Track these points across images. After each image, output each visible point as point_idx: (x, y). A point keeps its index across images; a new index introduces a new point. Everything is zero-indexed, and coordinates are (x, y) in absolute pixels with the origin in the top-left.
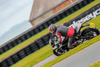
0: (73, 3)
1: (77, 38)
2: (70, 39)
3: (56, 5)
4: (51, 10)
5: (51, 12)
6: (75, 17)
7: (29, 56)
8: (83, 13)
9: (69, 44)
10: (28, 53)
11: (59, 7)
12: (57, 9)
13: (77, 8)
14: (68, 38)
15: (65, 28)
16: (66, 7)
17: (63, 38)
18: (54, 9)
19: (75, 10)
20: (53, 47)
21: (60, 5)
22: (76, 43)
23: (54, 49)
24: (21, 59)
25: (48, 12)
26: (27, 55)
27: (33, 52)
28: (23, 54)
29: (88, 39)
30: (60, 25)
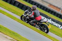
0: (60, 12)
1: (38, 23)
2: (35, 20)
3: (53, 4)
4: (49, 4)
5: (48, 4)
6: (53, 18)
7: (18, 8)
8: (58, 21)
9: (32, 21)
10: (19, 7)
11: (53, 7)
12: (52, 6)
13: (59, 16)
14: (35, 19)
16: (56, 10)
18: (51, 5)
19: (57, 16)
21: (55, 6)
22: (35, 24)
24: (14, 5)
25: (47, 3)
26: (18, 7)
27: (22, 9)
28: (17, 4)
29: (41, 29)
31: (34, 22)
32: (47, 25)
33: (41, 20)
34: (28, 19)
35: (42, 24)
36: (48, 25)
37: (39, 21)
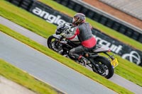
1: (87, 55)
2: (80, 47)
9: (73, 50)
13: (78, 8)
15: (89, 34)
17: (76, 38)
20: (57, 34)
22: (81, 57)
23: (55, 35)
30: (89, 24)
31: (79, 53)
32: (110, 59)
33: (94, 48)
34: (64, 46)
35: (98, 57)
36: (113, 59)
37: (91, 50)
